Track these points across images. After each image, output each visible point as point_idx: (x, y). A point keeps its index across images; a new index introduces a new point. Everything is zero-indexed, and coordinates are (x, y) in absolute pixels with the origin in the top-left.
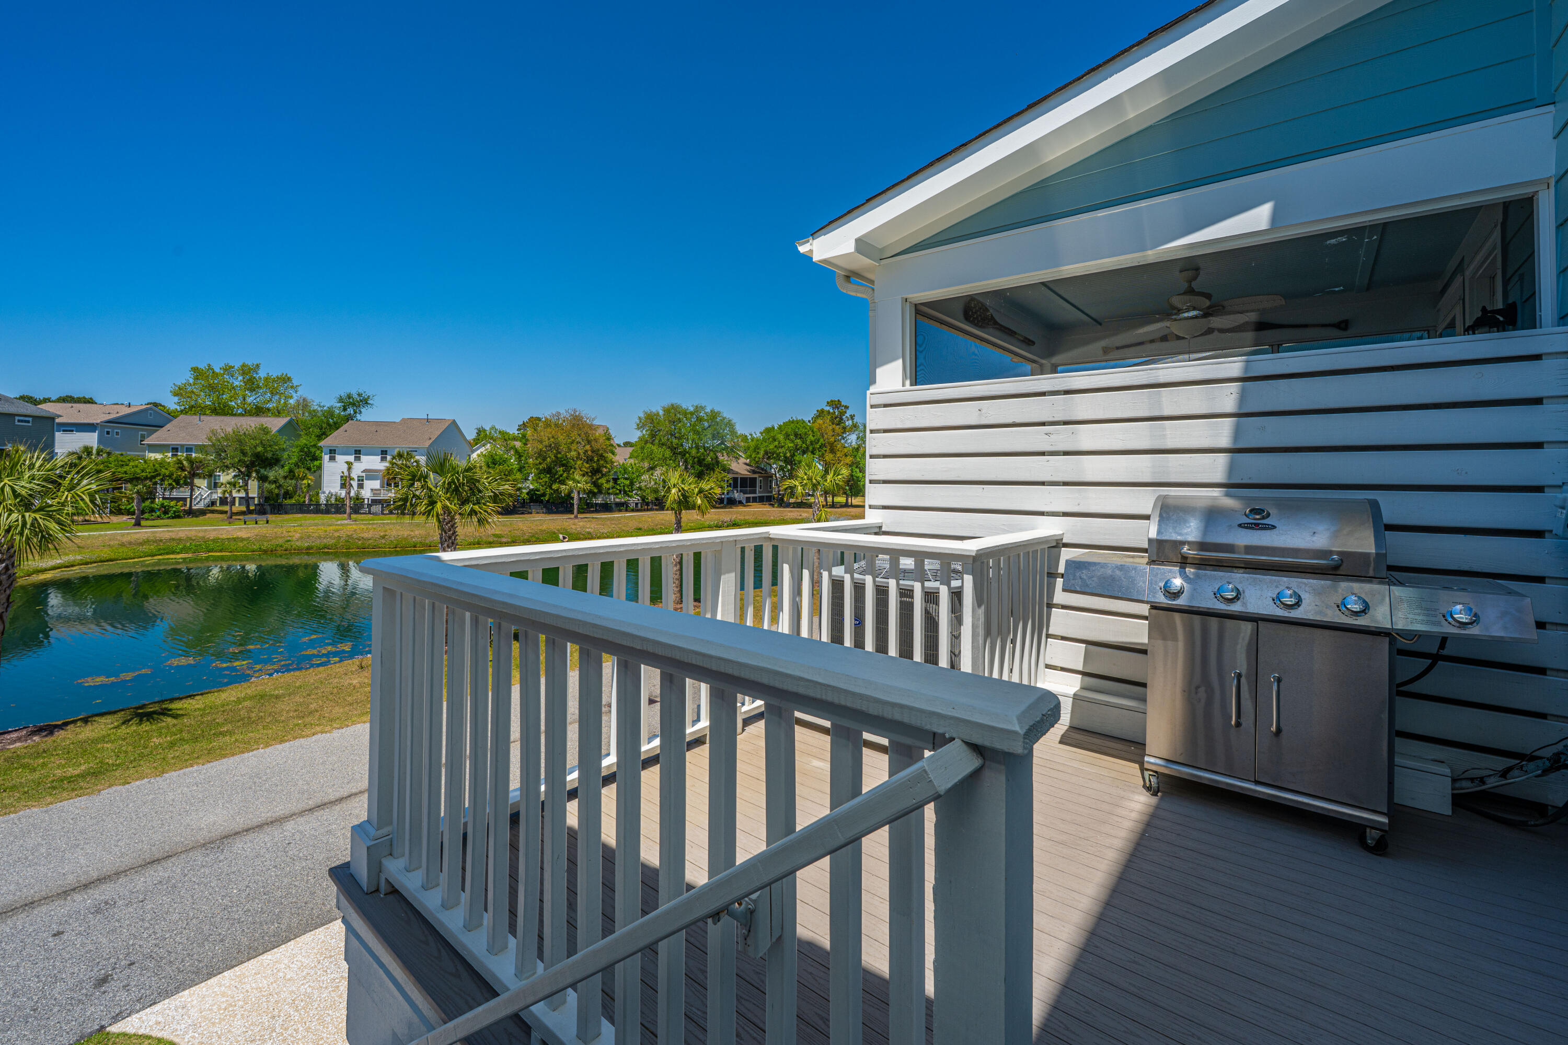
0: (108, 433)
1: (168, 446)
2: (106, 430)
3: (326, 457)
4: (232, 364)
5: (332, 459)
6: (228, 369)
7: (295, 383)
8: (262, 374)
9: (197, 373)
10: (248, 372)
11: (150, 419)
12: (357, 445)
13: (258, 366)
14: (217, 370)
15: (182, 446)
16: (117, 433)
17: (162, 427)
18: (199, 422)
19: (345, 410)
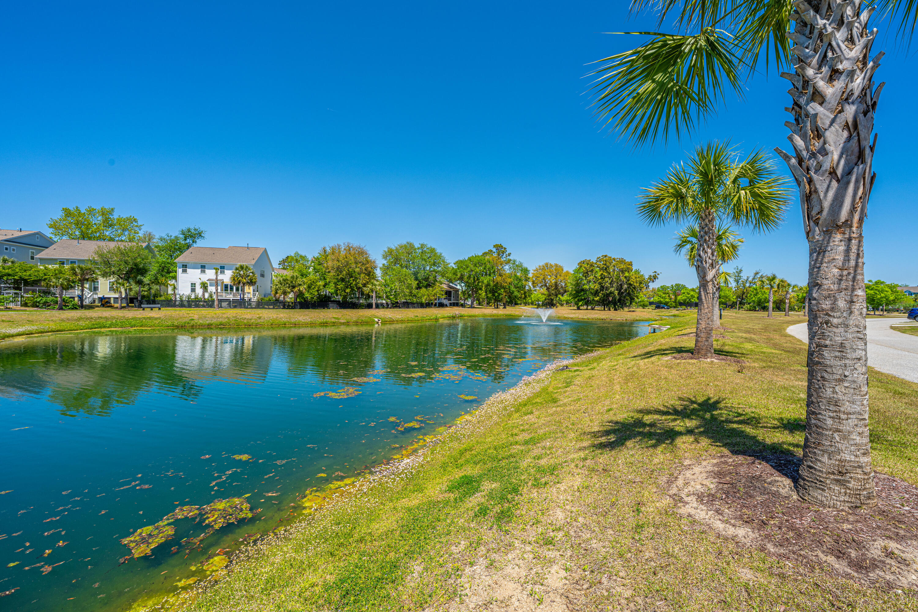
0: (6, 249)
1: (56, 260)
2: (5, 247)
3: (180, 270)
4: (94, 207)
5: (185, 271)
6: (91, 211)
7: (140, 223)
8: (115, 216)
9: (68, 213)
10: (106, 214)
11: (38, 241)
12: (203, 262)
13: (113, 210)
14: (83, 211)
15: (67, 260)
16: (14, 250)
17: (47, 248)
18: (77, 244)
19: (185, 240)
